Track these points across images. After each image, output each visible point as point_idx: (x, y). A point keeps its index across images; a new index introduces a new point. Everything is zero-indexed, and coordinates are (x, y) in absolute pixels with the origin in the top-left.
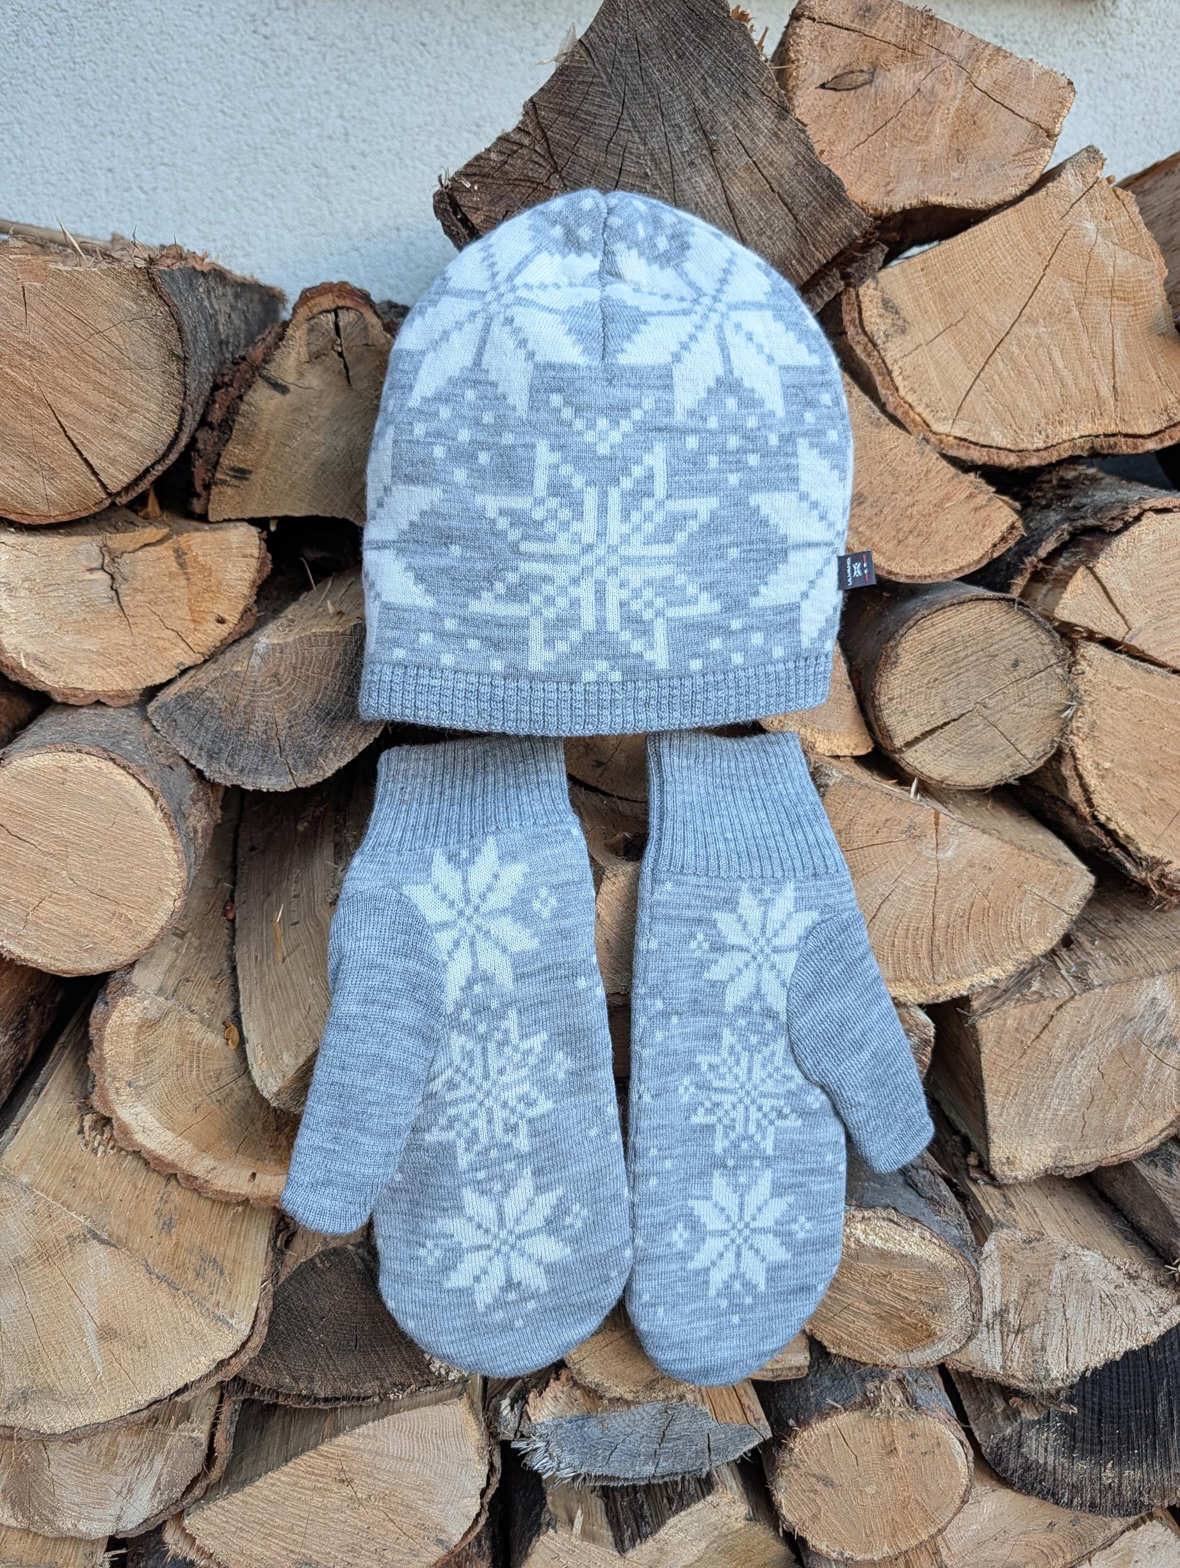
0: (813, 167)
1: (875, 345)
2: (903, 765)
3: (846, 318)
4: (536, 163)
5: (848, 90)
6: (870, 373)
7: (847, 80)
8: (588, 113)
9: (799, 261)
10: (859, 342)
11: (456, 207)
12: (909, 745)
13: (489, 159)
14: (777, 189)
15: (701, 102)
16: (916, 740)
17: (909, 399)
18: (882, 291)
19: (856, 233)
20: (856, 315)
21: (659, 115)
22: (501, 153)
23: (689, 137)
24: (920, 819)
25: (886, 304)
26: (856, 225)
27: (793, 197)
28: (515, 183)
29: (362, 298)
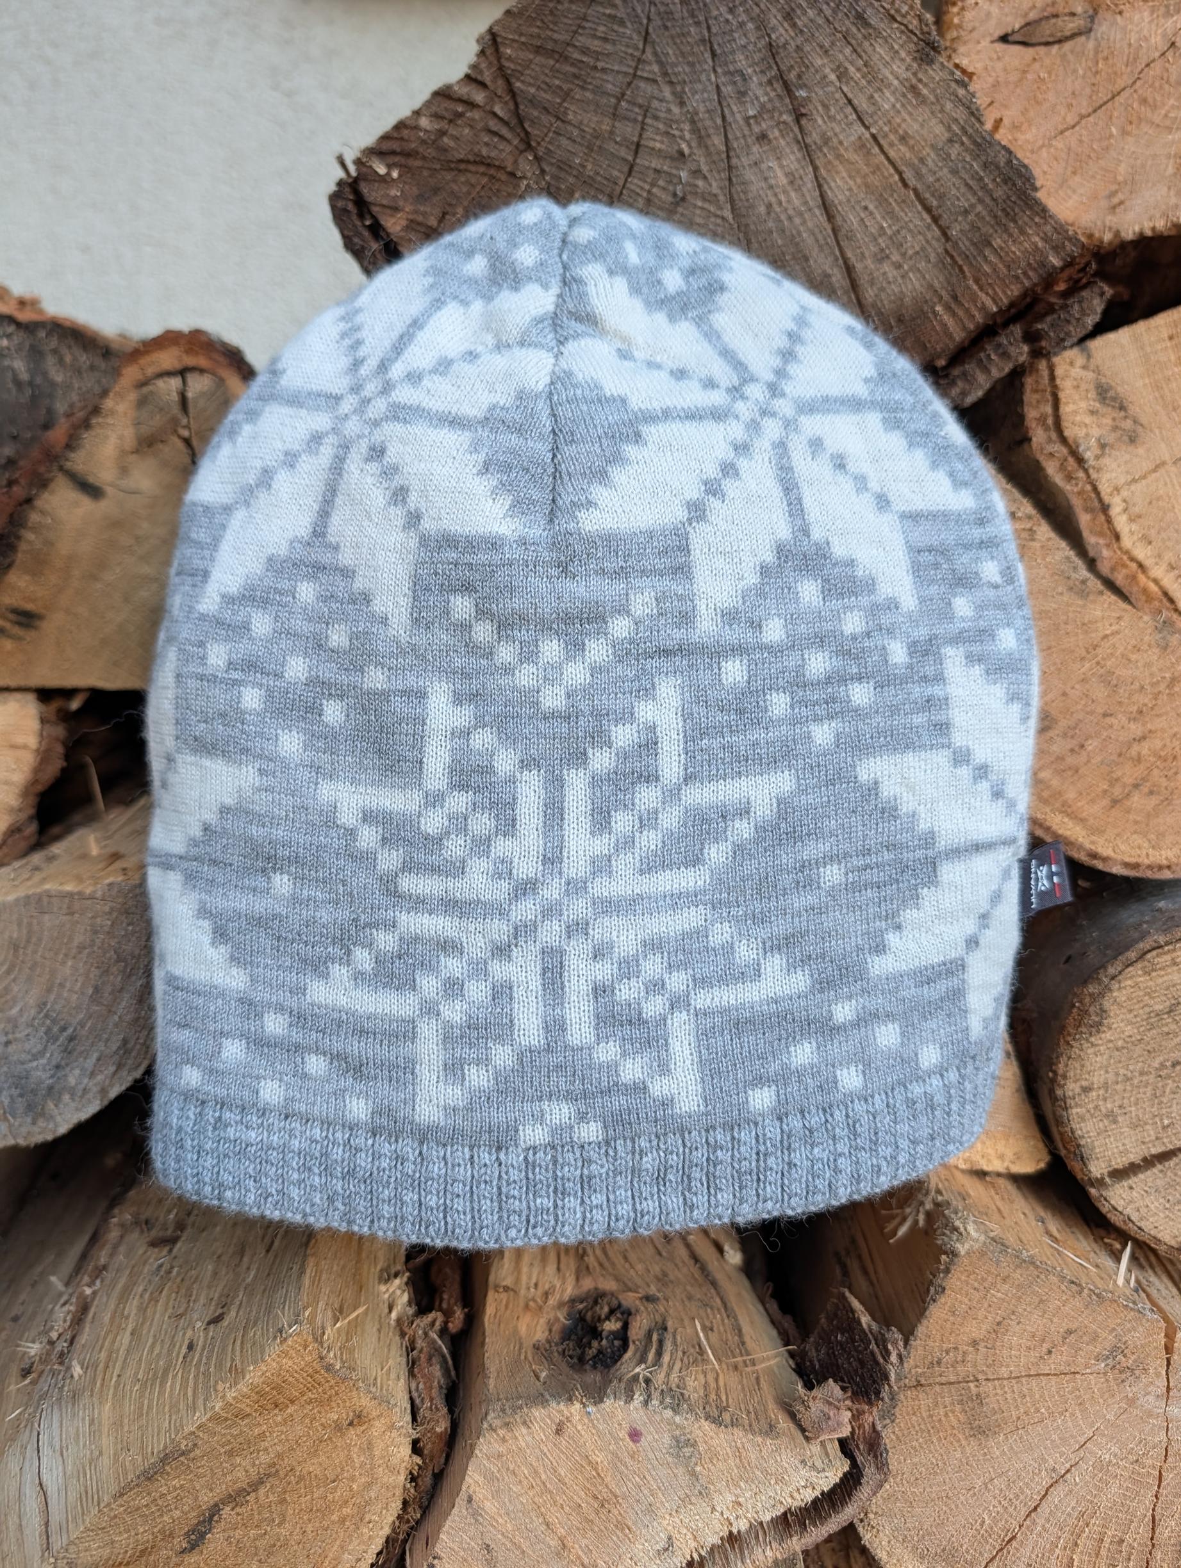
0: (978, 145)
1: (1080, 461)
2: (1104, 1210)
3: (1031, 414)
4: (495, 134)
5: (1047, 44)
6: (1070, 507)
7: (1046, 31)
8: (585, 51)
9: (948, 308)
10: (1051, 455)
11: (361, 204)
12: (1119, 1174)
13: (417, 128)
14: (912, 182)
15: (782, 33)
16: (1132, 1169)
17: (1140, 553)
18: (1098, 371)
19: (1055, 261)
20: (1049, 409)
21: (708, 55)
22: (437, 116)
23: (759, 92)
24: (1137, 1337)
25: (1104, 393)
26: (1056, 248)
27: (941, 197)
28: (459, 166)
29: (224, 354)
